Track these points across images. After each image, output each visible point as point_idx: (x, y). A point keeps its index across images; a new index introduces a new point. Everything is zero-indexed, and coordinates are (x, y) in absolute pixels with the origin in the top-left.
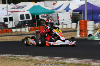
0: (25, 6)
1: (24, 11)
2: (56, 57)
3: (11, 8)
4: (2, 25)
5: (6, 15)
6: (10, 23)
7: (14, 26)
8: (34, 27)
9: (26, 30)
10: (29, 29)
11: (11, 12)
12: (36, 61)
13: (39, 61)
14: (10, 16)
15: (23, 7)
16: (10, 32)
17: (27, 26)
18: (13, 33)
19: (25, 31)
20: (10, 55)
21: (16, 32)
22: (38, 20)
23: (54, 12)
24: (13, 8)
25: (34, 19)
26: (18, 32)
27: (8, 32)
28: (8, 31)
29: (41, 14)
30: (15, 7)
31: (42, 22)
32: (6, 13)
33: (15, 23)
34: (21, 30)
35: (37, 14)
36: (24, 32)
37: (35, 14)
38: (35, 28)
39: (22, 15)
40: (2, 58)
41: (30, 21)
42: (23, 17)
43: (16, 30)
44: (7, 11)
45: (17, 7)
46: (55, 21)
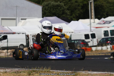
0: (113, 21)
3: (97, 24)
4: (81, 43)
6: (91, 40)
9: (108, 48)
10: (111, 47)
11: (95, 28)
14: (92, 33)
15: (110, 23)
16: (89, 51)
17: (109, 44)
18: (92, 52)
19: (107, 50)
21: (96, 50)
24: (99, 24)
26: (98, 51)
27: (88, 51)
28: (88, 49)
30: (102, 22)
32: (89, 29)
33: (98, 40)
34: (102, 48)
36: (105, 50)
39: (107, 32)
41: (113, 38)
42: (107, 33)
43: (97, 48)
45: (104, 22)
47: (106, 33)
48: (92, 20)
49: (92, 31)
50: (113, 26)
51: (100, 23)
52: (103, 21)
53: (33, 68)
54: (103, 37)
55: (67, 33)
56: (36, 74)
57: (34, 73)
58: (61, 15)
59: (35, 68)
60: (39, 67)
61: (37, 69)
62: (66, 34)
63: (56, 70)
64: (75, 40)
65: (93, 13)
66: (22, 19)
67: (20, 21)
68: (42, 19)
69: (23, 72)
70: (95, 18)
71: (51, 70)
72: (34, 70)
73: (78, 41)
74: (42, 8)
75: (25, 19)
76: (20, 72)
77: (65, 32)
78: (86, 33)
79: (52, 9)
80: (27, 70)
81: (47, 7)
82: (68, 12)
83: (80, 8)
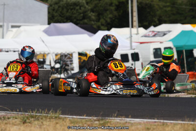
0: (169, 31)
1: (161, 43)
3: (142, 36)
5: (129, 50)
6: (132, 64)
11: (139, 44)
14: (133, 52)
15: (165, 34)
24: (145, 36)
25: (181, 57)
30: (150, 33)
32: (129, 45)
33: (143, 63)
37: (182, 47)
39: (159, 50)
42: (159, 53)
44: (131, 42)
45: (153, 34)
47: (157, 52)
48: (134, 30)
49: (134, 49)
50: (170, 41)
51: (147, 34)
52: (153, 32)
53: (31, 112)
54: (152, 58)
55: (91, 51)
56: (36, 122)
57: (33, 119)
58: (81, 20)
59: (35, 111)
60: (40, 110)
61: (37, 113)
62: (88, 53)
63: (70, 115)
65: (136, 18)
66: (13, 27)
67: (10, 29)
68: (48, 26)
69: (14, 117)
70: (139, 27)
71: (62, 115)
72: (32, 114)
74: (49, 9)
75: (19, 27)
76: (9, 118)
77: (87, 50)
78: (124, 52)
79: (65, 10)
80: (20, 115)
81: (56, 7)
82: (93, 15)
83: (113, 8)
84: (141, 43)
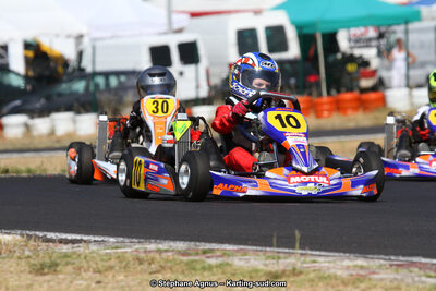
1: (257, 12)
2: (425, 256)
5: (165, 33)
6: (181, 74)
7: (204, 93)
8: (310, 94)
11: (187, 17)
12: (321, 278)
13: (336, 277)
20: (181, 245)
22: (331, 58)
23: (417, 17)
29: (348, 24)
31: (351, 68)
32: (163, 19)
33: (212, 71)
35: (328, 29)
37: (313, 24)
38: (315, 99)
39: (247, 34)
40: (141, 262)
41: (287, 67)
42: (249, 41)
44: (170, 12)
46: (423, 65)
47: (246, 40)
49: (180, 31)
50: (278, 7)
54: (234, 57)
55: (57, 36)
64: (107, 75)
73: (123, 78)
84: (194, 15)
